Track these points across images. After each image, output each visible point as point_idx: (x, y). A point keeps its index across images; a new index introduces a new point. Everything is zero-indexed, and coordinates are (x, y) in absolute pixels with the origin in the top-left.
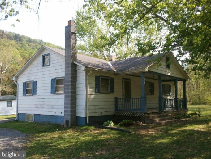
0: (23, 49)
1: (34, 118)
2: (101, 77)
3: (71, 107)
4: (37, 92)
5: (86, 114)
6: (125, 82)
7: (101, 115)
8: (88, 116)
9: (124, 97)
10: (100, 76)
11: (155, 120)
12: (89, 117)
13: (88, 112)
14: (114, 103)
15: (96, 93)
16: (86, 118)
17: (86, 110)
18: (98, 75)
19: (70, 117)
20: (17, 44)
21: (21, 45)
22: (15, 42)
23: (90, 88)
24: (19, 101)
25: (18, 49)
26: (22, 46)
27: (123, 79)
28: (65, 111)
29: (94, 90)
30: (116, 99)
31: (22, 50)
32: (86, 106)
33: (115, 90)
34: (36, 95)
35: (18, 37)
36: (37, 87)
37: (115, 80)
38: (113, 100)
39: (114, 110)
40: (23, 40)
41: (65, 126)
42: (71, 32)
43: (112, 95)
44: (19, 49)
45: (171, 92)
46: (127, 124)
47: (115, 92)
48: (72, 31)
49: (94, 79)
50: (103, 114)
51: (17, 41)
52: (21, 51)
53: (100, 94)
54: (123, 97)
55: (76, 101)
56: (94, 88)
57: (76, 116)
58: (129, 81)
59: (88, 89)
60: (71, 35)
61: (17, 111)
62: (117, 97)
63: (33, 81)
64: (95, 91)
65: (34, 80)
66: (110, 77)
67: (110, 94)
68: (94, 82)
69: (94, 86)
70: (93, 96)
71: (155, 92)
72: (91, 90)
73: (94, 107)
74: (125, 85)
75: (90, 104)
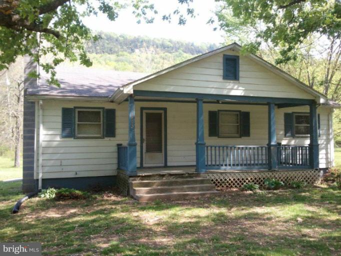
2: (77, 110)
5: (37, 173)
6: (148, 114)
7: (77, 176)
8: (41, 177)
10: (75, 108)
11: (136, 190)
12: (43, 180)
13: (40, 171)
15: (63, 137)
16: (36, 180)
17: (38, 166)
18: (71, 106)
23: (48, 129)
27: (143, 109)
29: (59, 132)
30: (119, 146)
32: (37, 160)
33: (118, 131)
37: (118, 114)
38: (115, 149)
39: (115, 167)
43: (110, 140)
47: (117, 136)
49: (60, 113)
50: (81, 175)
53: (74, 138)
54: (141, 143)
56: (60, 130)
58: (162, 112)
59: (42, 132)
62: (121, 145)
64: (62, 135)
66: (103, 108)
67: (103, 138)
68: (60, 119)
69: (60, 126)
70: (55, 144)
71: (252, 131)
72: (50, 132)
73: (58, 163)
74: (147, 121)
75: (46, 157)
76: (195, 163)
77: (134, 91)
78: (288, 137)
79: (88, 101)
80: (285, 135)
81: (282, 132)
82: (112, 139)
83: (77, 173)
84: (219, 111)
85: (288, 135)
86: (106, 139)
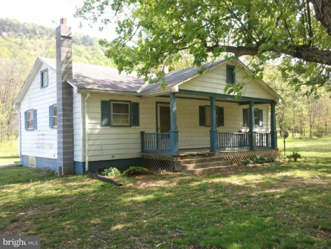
0: (95, 57)
1: (36, 163)
2: (112, 103)
3: (64, 148)
4: (38, 126)
5: (84, 157)
6: (161, 108)
7: (113, 159)
8: (87, 160)
9: (159, 132)
10: (111, 100)
11: (186, 166)
12: (89, 162)
13: (87, 155)
14: (139, 141)
15: (102, 125)
16: (84, 163)
17: (84, 151)
18: (107, 99)
19: (62, 162)
20: (87, 50)
21: (93, 51)
22: (83, 47)
23: (91, 118)
24: (22, 138)
25: (87, 58)
26: (93, 53)
27: (157, 103)
28: (59, 153)
29: (99, 121)
30: (142, 134)
31: (93, 60)
32: (84, 146)
33: (141, 121)
34: (37, 129)
35: (88, 39)
36: (37, 117)
37: (141, 106)
38: (139, 136)
39: (139, 150)
40: (95, 44)
41: (59, 174)
42: (62, 36)
43: (135, 128)
44: (90, 58)
45: (262, 121)
46: (131, 173)
47: (140, 125)
48: (62, 34)
49: (99, 105)
50: (116, 157)
51: (86, 45)
52: (91, 60)
53: (111, 127)
54: (157, 131)
55: (73, 138)
56: (100, 119)
57: (73, 160)
58: (167, 105)
59: (88, 121)
60: (63, 41)
61: (21, 152)
62: (144, 132)
63: (33, 109)
64: (101, 124)
65: (35, 109)
66: (130, 101)
67: (131, 127)
68: (99, 110)
69: (99, 115)
70: (97, 131)
71: (225, 122)
72: (93, 122)
73: (99, 148)
74: (161, 113)
75: (91, 142)
76: (209, 146)
77: (179, 90)
78: (246, 126)
79: (121, 95)
80: (244, 125)
81: (242, 123)
82: (137, 127)
83: (114, 156)
84: (205, 106)
85: (246, 125)
86: (133, 127)
